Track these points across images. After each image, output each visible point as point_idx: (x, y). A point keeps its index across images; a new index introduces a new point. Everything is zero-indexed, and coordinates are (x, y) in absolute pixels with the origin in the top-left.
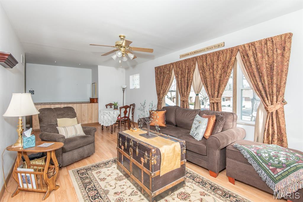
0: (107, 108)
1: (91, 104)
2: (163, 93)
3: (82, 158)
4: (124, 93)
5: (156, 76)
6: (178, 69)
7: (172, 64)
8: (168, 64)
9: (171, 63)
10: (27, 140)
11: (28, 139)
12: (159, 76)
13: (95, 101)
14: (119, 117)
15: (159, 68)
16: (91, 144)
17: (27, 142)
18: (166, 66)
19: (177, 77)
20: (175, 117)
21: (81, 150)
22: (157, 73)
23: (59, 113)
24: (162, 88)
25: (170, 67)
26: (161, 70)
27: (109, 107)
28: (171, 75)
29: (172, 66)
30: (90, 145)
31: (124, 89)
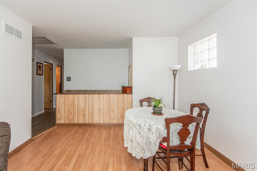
0: (142, 106)
1: (122, 95)
31: (175, 71)
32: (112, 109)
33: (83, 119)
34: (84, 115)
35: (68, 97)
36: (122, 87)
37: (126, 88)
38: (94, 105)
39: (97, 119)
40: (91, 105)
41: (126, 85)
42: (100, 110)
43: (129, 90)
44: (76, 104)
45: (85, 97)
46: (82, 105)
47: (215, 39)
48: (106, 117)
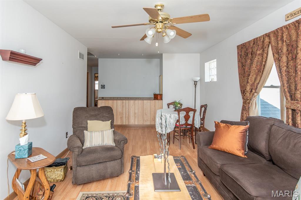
0: (169, 108)
1: (154, 101)
2: (251, 91)
3: (102, 178)
4: (195, 88)
5: (239, 61)
6: (280, 42)
7: (268, 35)
8: (260, 37)
9: (266, 34)
10: (18, 148)
11: (20, 149)
12: (243, 61)
13: (159, 98)
14: (178, 124)
15: (244, 46)
16: (118, 160)
17: (18, 152)
18: (255, 41)
19: (278, 60)
20: (269, 143)
21: (101, 166)
22: (241, 55)
23: (92, 114)
24: (248, 82)
25: (263, 42)
26: (247, 49)
27: (172, 106)
28: (267, 57)
29: (267, 40)
30: (116, 161)
31: (196, 82)
32: (146, 113)
33: (121, 121)
34: (122, 118)
35: (108, 102)
36: (154, 94)
37: (157, 95)
38: (130, 109)
39: (132, 121)
40: (127, 110)
41: (158, 93)
42: (135, 114)
43: (160, 97)
44: (115, 109)
45: (123, 103)
46: (120, 110)
47: (216, 63)
48: (140, 120)
